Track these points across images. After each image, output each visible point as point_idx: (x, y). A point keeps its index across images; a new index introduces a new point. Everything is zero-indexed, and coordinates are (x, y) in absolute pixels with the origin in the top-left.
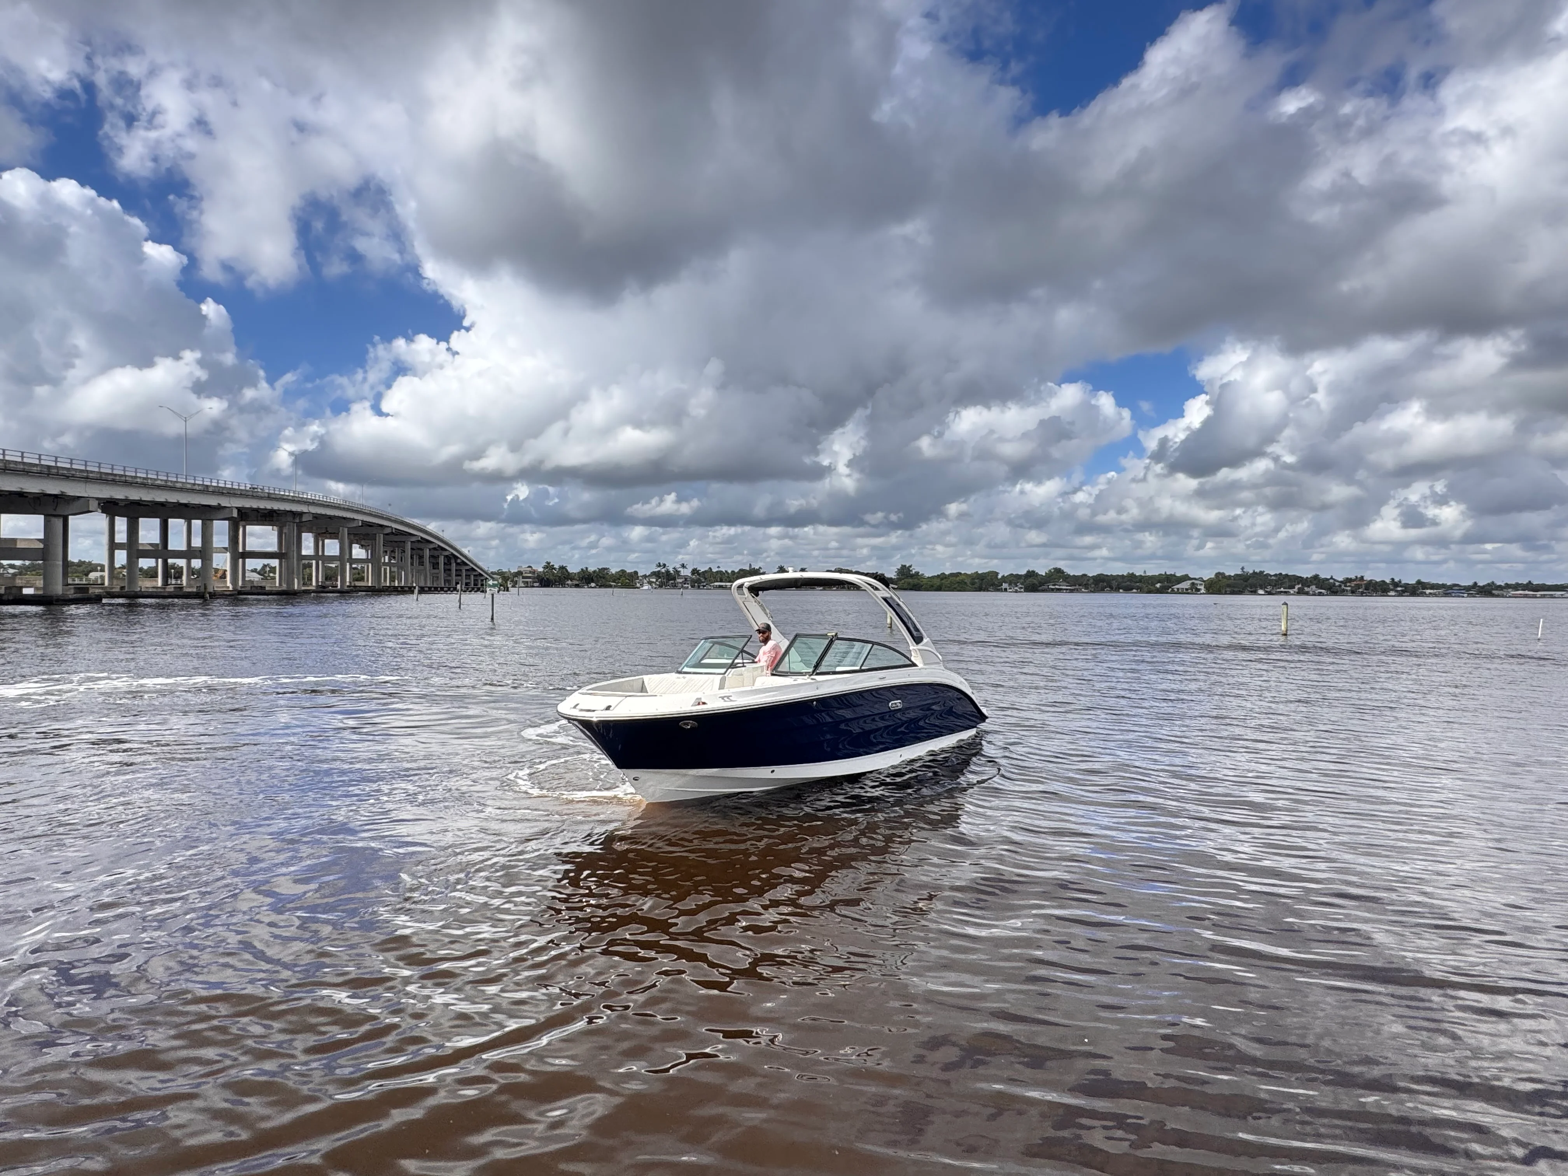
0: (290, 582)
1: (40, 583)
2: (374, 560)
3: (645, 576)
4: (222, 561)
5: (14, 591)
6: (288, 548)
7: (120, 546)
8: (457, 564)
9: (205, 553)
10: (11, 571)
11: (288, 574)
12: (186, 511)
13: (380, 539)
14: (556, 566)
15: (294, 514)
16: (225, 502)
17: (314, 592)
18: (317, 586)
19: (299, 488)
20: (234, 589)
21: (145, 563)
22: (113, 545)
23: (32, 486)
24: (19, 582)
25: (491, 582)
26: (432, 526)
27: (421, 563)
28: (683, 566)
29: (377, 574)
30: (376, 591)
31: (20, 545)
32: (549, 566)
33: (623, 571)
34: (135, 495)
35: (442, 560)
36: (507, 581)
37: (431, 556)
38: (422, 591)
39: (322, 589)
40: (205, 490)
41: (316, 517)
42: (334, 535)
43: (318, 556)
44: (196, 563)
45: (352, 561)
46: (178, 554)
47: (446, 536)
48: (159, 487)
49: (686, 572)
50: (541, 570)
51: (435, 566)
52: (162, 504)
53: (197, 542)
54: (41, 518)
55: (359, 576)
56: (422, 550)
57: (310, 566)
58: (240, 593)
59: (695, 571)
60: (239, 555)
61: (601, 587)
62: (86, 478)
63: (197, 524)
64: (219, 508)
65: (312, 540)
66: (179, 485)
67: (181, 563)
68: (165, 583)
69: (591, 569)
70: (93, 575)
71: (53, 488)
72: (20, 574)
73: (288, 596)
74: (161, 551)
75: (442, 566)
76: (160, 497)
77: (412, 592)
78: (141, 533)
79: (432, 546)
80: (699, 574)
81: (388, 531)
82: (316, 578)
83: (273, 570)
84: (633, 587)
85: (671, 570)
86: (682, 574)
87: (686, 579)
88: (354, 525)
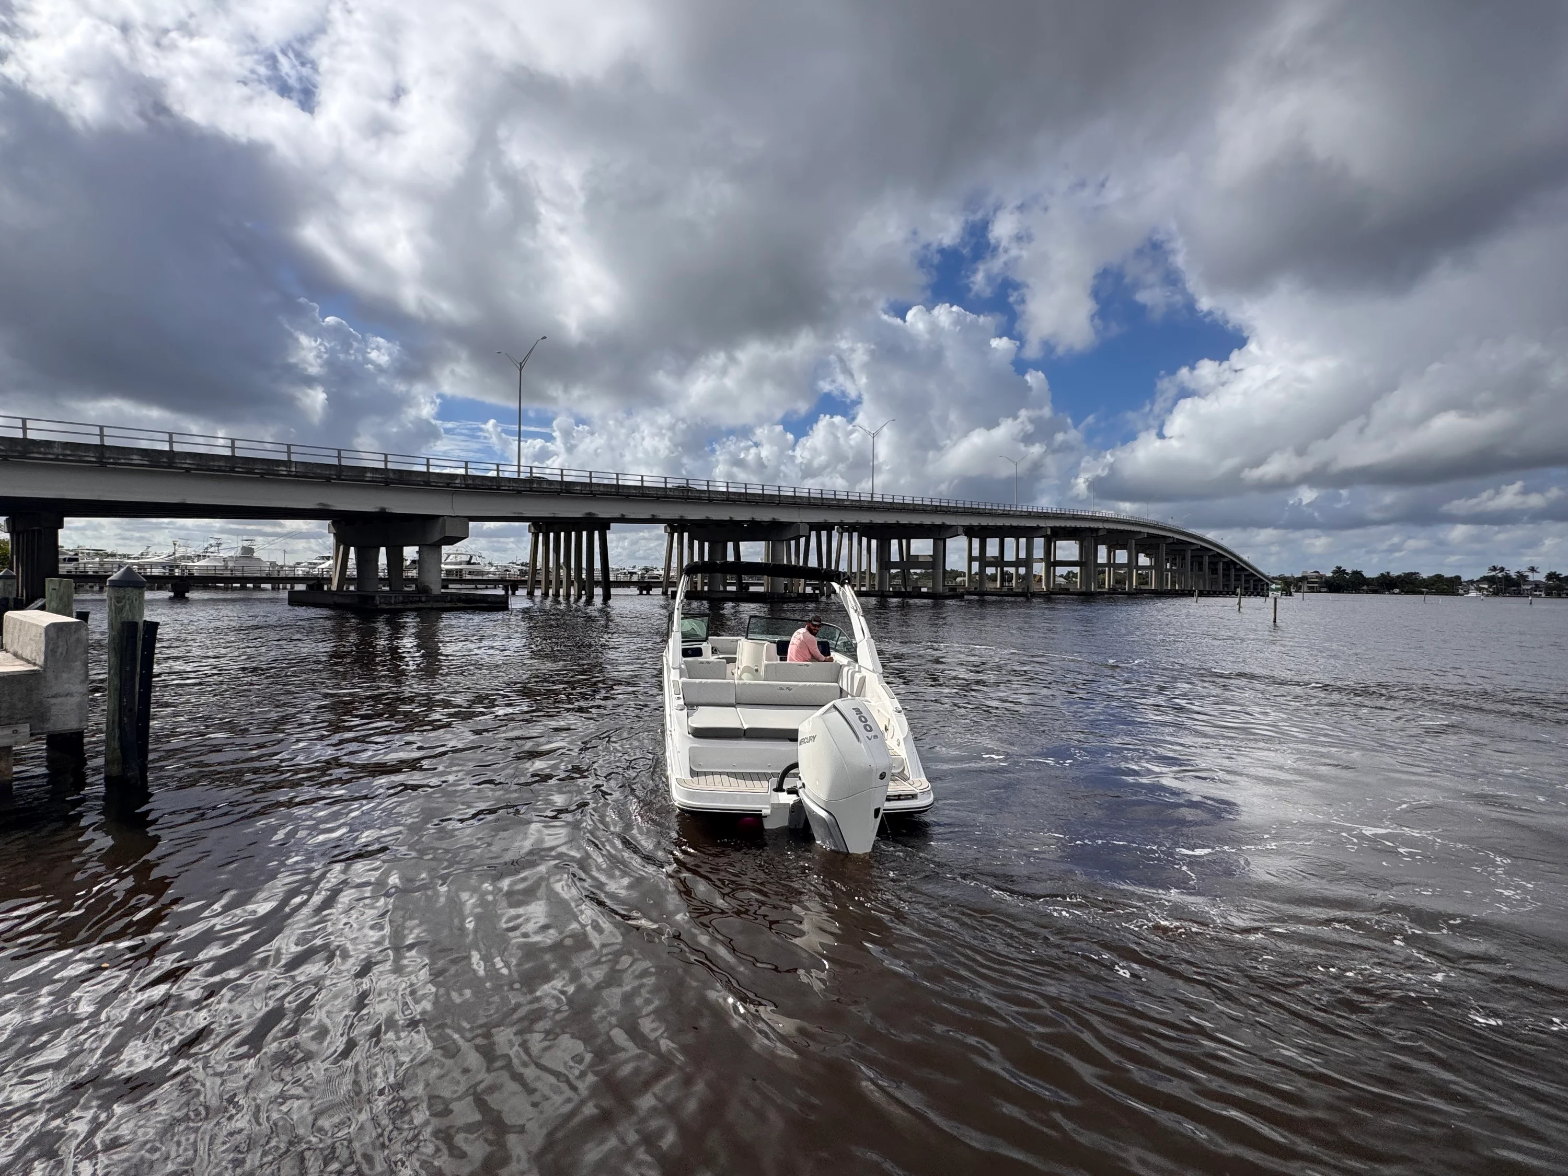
0: (1089, 586)
1: (930, 585)
2: (1157, 566)
3: (1472, 582)
4: (1039, 569)
5: (917, 590)
6: (1087, 558)
7: (975, 559)
8: (1236, 570)
9: (1028, 562)
10: (916, 577)
11: (1086, 580)
12: (1016, 532)
13: (1163, 548)
14: (1349, 571)
15: (1092, 530)
16: (1042, 524)
17: (1107, 593)
18: (1109, 589)
19: (1096, 509)
20: (1048, 591)
21: (990, 571)
22: (971, 559)
23: (927, 520)
24: (920, 584)
25: (1273, 586)
26: (1211, 535)
27: (1201, 569)
28: (1533, 570)
29: (1160, 578)
30: (1160, 594)
31: (921, 559)
32: (1339, 571)
33: (1439, 576)
34: (984, 521)
35: (1221, 566)
36: (1290, 585)
37: (1211, 563)
38: (1202, 594)
39: (1113, 591)
41: (1110, 531)
42: (1123, 546)
43: (1111, 564)
44: (1022, 571)
45: (1139, 568)
46: (1010, 564)
47: (1225, 543)
48: (999, 515)
49: (1540, 577)
50: (1330, 574)
51: (1214, 571)
52: (1000, 527)
53: (1023, 555)
54: (930, 542)
55: (1143, 580)
56: (1201, 557)
57: (1104, 572)
58: (1052, 593)
59: (1552, 576)
60: (1051, 564)
61: (1407, 593)
62: (956, 512)
63: (1023, 541)
64: (1038, 528)
65: (1106, 551)
66: (1012, 513)
67: (1012, 570)
68: (1002, 585)
69: (1395, 573)
70: (959, 579)
71: (938, 520)
72: (920, 578)
73: (1087, 597)
74: (999, 562)
75: (1221, 571)
76: (1000, 522)
77: (1193, 595)
78: (988, 550)
79: (1211, 553)
80: (1559, 580)
81: (1171, 541)
82: (1108, 580)
83: (1075, 575)
84: (1455, 593)
85: (1513, 574)
86: (1531, 579)
87: (1537, 586)
88: (1141, 537)
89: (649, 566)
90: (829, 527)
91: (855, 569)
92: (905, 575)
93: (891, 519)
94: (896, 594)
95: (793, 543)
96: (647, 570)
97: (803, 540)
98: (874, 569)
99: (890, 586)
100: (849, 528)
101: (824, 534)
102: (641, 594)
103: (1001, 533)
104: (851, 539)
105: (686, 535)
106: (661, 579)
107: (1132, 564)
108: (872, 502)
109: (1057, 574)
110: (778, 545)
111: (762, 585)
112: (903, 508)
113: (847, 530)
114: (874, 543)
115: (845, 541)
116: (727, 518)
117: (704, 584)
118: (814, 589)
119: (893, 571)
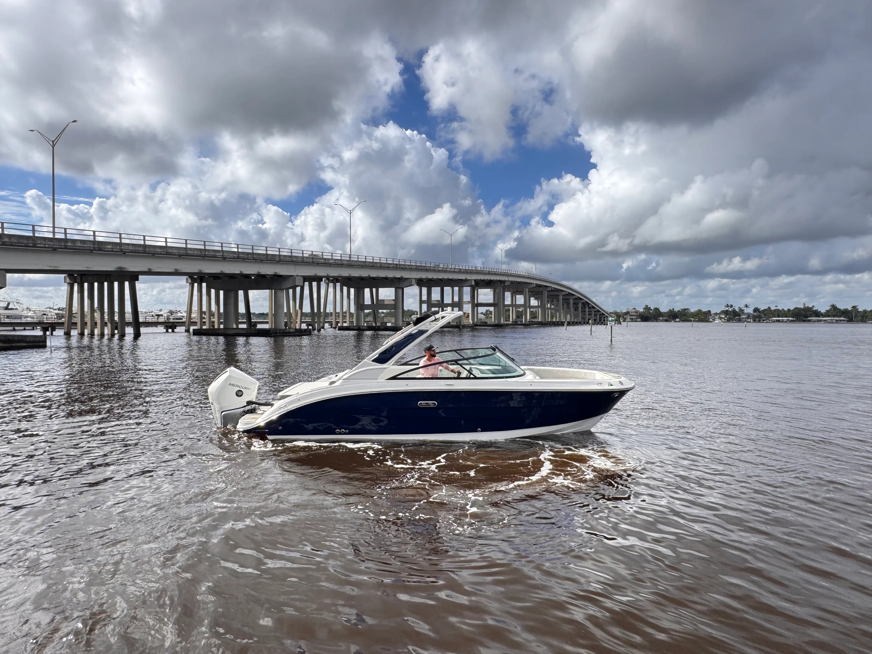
0: (499, 319)
1: (393, 321)
2: (542, 306)
3: (716, 314)
5: (384, 325)
6: (498, 301)
7: (424, 302)
8: (589, 308)
9: (459, 304)
10: (383, 315)
11: (498, 316)
12: (451, 283)
13: (546, 294)
14: (652, 308)
15: (501, 282)
16: (469, 277)
17: (511, 325)
18: (513, 321)
20: (473, 323)
22: (421, 302)
23: (391, 274)
24: (385, 320)
25: (610, 319)
26: (574, 286)
27: (568, 308)
28: (746, 306)
29: (544, 314)
30: (543, 324)
31: (386, 303)
32: (647, 308)
33: (700, 311)
34: (430, 276)
35: (580, 305)
36: (620, 317)
37: (574, 303)
38: (569, 324)
39: (515, 324)
40: (460, 271)
41: (512, 282)
42: (521, 293)
43: (513, 305)
45: (531, 307)
47: (582, 291)
48: (440, 271)
49: (750, 310)
50: (642, 310)
51: (576, 309)
52: (441, 280)
53: (456, 299)
54: (393, 289)
55: (534, 315)
56: (568, 299)
57: (509, 310)
58: (476, 325)
59: (756, 310)
60: (476, 305)
61: (683, 321)
62: (411, 268)
63: (456, 289)
64: (466, 280)
65: (510, 296)
66: (448, 270)
69: (676, 309)
70: (413, 317)
71: (398, 274)
72: (386, 316)
73: (498, 326)
74: (441, 304)
75: (580, 309)
76: (441, 276)
77: (563, 325)
78: (433, 295)
79: (574, 297)
80: (759, 312)
81: (550, 289)
82: (512, 317)
83: (491, 313)
84: (708, 321)
85: (737, 309)
86: (745, 312)
87: (749, 316)
88: (531, 286)
89: (173, 309)
90: (319, 279)
91: (338, 310)
92: (375, 315)
93: (364, 273)
94: (370, 328)
95: (291, 291)
96: (171, 313)
97: (298, 289)
98: (353, 310)
99: (365, 322)
100: (335, 280)
101: (314, 284)
102: (167, 331)
103: (442, 283)
104: (335, 288)
105: (204, 285)
106: (184, 320)
107: (526, 304)
108: (350, 261)
109: (479, 312)
110: (279, 293)
111: (267, 323)
112: (373, 266)
113: (332, 281)
114: (352, 290)
115: (331, 290)
116: (238, 272)
117: (220, 323)
118: (308, 325)
119: (366, 311)
